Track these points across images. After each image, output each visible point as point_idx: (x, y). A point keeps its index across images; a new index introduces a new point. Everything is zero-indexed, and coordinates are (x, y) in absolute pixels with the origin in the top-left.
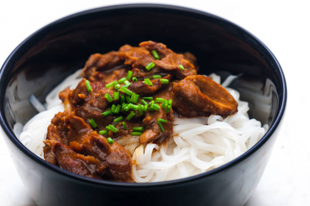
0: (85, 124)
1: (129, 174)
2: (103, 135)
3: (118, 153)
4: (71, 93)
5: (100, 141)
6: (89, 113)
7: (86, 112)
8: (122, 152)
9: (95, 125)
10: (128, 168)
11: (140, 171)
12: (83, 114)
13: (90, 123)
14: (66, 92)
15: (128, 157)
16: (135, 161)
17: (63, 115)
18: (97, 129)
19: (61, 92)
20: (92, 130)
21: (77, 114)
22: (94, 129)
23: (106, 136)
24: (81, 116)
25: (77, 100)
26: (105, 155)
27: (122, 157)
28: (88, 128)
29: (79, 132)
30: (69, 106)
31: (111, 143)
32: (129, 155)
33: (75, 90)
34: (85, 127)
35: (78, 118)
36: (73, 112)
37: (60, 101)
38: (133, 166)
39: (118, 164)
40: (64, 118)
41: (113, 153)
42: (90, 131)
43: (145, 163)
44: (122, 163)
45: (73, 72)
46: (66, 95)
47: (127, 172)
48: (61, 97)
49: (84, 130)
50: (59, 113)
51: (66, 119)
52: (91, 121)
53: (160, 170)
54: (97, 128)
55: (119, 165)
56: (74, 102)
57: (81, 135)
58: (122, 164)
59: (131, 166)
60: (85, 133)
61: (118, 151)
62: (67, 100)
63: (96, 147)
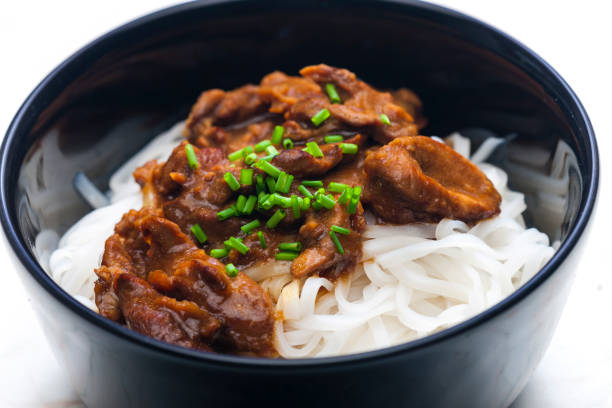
0: (182, 235)
1: (268, 340)
2: (219, 259)
3: (246, 296)
4: (158, 171)
5: (210, 270)
6: (190, 213)
7: (185, 210)
8: (255, 294)
9: (203, 238)
10: (267, 327)
11: (291, 334)
12: (178, 213)
13: (192, 234)
14: (149, 169)
15: (266, 305)
16: (281, 313)
17: (138, 216)
18: (206, 246)
19: (139, 169)
20: (195, 248)
21: (166, 215)
22: (200, 245)
23: (225, 260)
24: (173, 218)
25: (168, 187)
26: (219, 299)
27: (254, 305)
28: (187, 245)
29: (170, 251)
30: (151, 196)
31: (233, 275)
32: (270, 301)
33: (166, 165)
34: (181, 241)
35: (167, 222)
36: (160, 210)
37: (136, 187)
38: (277, 322)
39: (245, 318)
40: (140, 221)
41: (236, 295)
42: (193, 250)
43: (301, 318)
44: (256, 317)
45: (168, 127)
46: (147, 174)
47: (265, 336)
48: (139, 180)
49: (180, 248)
50: (131, 211)
51: (142, 225)
52: (194, 229)
53: (331, 332)
54: (207, 243)
55: (249, 322)
56: (162, 188)
57: (171, 257)
58: (255, 319)
59: (273, 323)
60: (182, 253)
61: (247, 292)
62: (149, 185)
63: (201, 282)
